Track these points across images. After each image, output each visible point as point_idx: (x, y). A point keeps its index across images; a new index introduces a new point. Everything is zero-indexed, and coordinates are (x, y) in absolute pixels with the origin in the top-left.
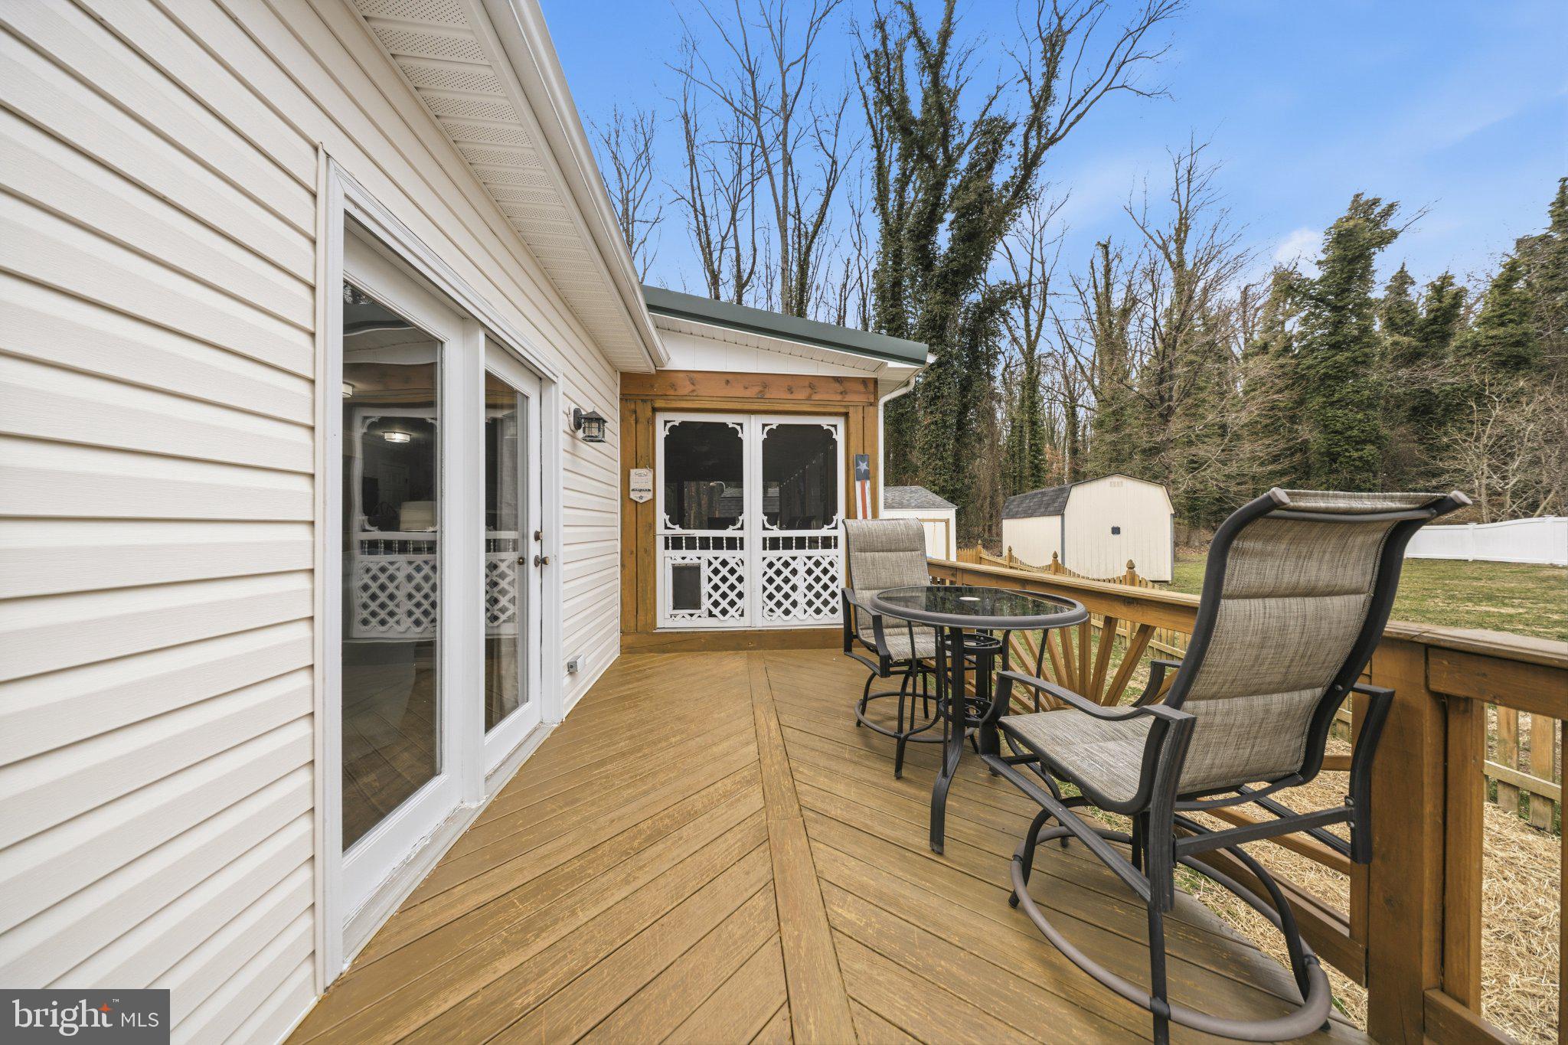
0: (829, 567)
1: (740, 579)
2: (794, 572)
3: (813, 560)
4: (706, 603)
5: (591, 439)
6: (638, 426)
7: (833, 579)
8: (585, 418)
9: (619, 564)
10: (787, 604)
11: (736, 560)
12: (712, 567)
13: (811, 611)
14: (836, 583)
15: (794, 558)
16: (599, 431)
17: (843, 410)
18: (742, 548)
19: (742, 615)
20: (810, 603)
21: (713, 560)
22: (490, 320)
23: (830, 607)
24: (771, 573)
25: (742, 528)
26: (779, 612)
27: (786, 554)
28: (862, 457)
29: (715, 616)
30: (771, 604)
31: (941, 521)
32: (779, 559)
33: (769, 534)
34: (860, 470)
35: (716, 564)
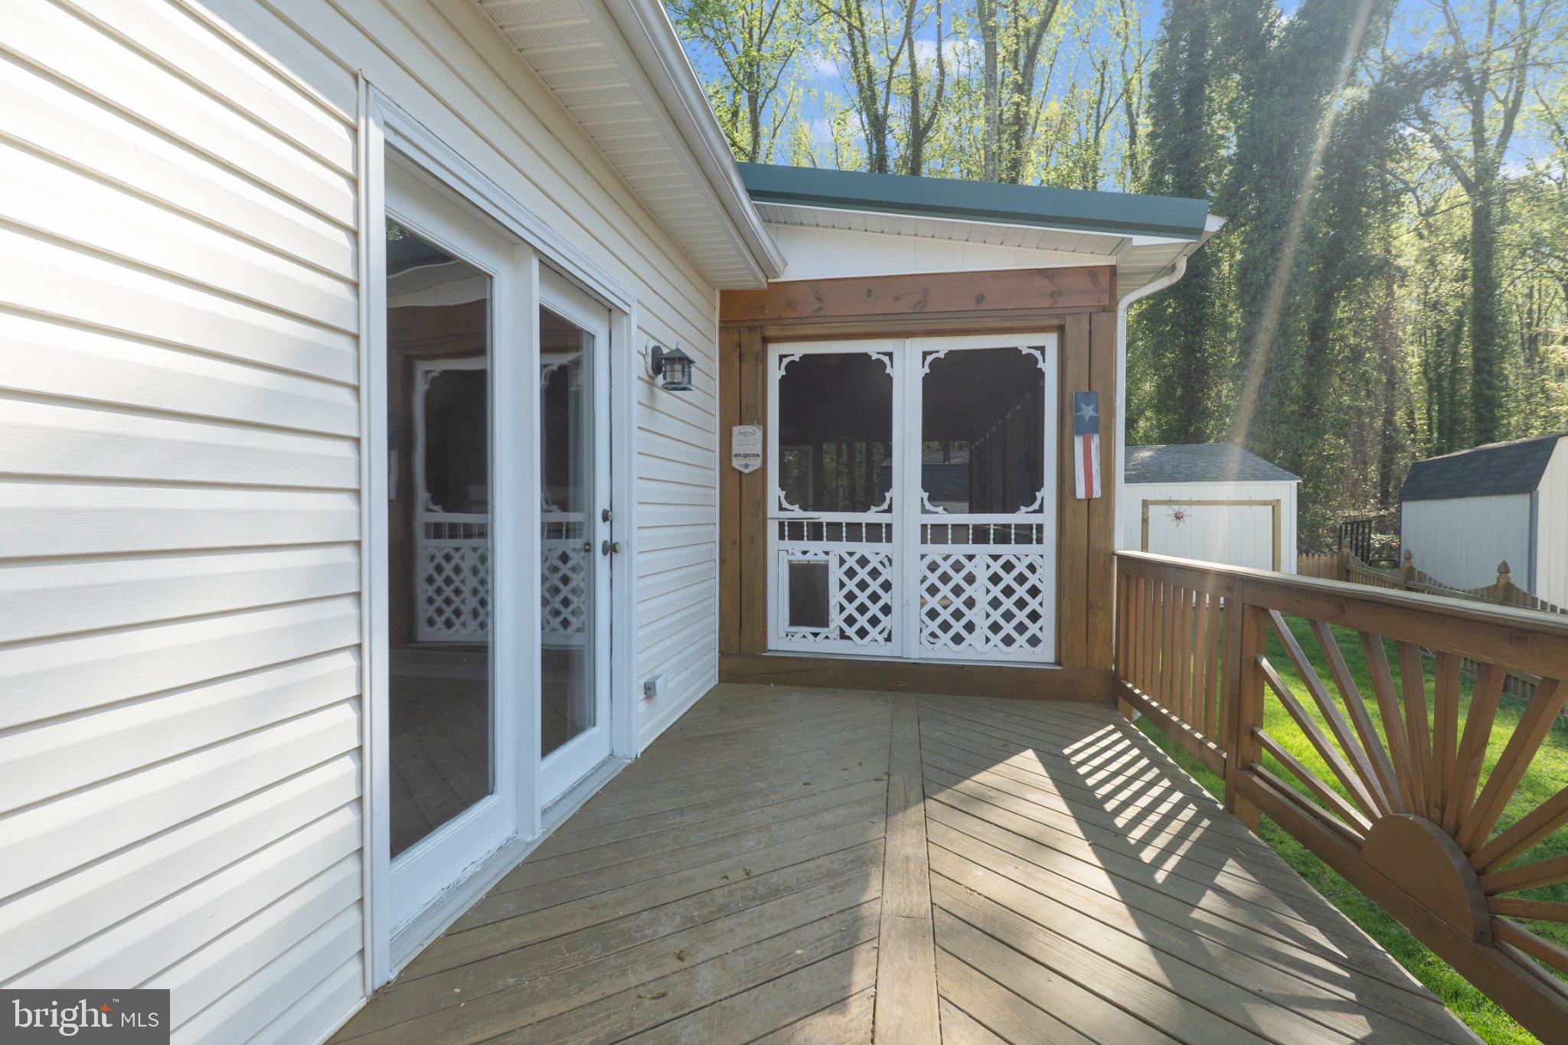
0: (1027, 573)
1: (887, 586)
2: (970, 579)
3: (1001, 561)
4: (836, 619)
5: (672, 387)
6: (742, 364)
7: (1034, 592)
8: (666, 359)
9: (717, 558)
10: (958, 627)
11: (881, 557)
12: (845, 567)
13: (996, 639)
14: (1039, 599)
15: (970, 558)
16: (683, 375)
17: (1056, 322)
18: (889, 540)
19: (888, 639)
20: (995, 628)
21: (846, 557)
22: (545, 242)
23: (1028, 635)
24: (933, 578)
25: (889, 510)
26: (945, 638)
27: (958, 551)
28: (1088, 397)
29: (848, 638)
30: (934, 626)
31: (1265, 503)
32: (945, 559)
33: (930, 520)
34: (1082, 417)
35: (851, 562)
